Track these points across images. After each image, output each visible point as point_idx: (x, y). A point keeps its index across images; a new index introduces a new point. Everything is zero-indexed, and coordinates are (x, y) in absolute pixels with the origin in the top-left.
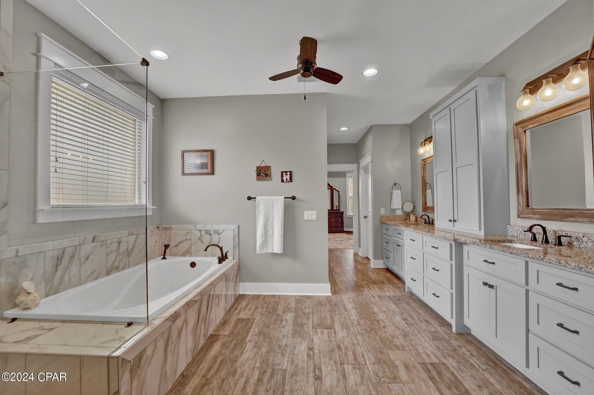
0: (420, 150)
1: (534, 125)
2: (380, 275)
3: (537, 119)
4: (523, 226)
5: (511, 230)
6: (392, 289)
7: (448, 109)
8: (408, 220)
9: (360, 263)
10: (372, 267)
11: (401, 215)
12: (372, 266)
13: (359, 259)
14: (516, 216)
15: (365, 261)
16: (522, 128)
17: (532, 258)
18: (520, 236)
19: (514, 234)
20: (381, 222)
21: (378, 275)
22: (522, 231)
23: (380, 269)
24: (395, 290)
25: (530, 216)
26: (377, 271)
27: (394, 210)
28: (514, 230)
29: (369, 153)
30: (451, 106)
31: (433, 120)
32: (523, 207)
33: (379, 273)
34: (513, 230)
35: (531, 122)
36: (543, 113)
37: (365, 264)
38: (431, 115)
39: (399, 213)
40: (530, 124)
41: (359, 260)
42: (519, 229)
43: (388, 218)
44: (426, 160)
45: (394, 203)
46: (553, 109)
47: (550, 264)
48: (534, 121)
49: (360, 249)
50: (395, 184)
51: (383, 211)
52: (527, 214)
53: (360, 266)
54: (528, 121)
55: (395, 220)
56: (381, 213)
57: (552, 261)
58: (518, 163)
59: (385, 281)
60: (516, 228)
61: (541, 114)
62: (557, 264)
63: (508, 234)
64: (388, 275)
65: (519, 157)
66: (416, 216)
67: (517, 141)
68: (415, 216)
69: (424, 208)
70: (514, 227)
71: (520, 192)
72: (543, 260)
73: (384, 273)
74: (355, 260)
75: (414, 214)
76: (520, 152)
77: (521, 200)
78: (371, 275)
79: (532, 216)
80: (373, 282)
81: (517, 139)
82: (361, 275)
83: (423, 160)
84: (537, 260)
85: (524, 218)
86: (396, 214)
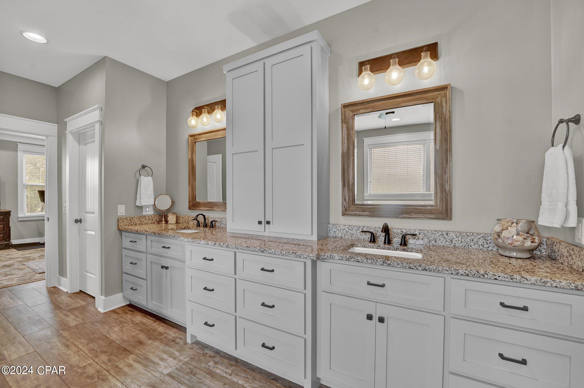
0: (190, 121)
1: (367, 110)
2: (125, 325)
3: (371, 105)
4: (350, 225)
5: (333, 230)
6: (165, 352)
7: (261, 63)
8: (164, 222)
9: (71, 310)
10: (100, 312)
11: (151, 215)
12: (101, 310)
13: (64, 299)
14: (341, 214)
15: (80, 302)
16: (352, 112)
17: (464, 274)
18: (346, 236)
19: (337, 235)
20: (119, 230)
21: (121, 325)
22: (348, 230)
23: (119, 311)
24: (171, 349)
25: (358, 213)
26: (115, 316)
27: (141, 208)
28: (338, 230)
29: (97, 106)
30: (266, 61)
31: (229, 77)
32: (348, 203)
33: (121, 322)
34: (336, 230)
35: (363, 107)
36: (379, 98)
37: (83, 309)
38: (226, 68)
39: (149, 212)
40: (362, 109)
41: (67, 303)
42: (344, 229)
43: (131, 221)
44: (197, 137)
45: (142, 197)
46: (390, 96)
47: (496, 281)
48: (368, 105)
49: (64, 279)
50: (144, 167)
51: (121, 210)
52: (354, 211)
53: (72, 317)
54: (359, 105)
55: (143, 224)
56: (119, 214)
57: (499, 277)
58: (345, 152)
59: (142, 337)
60: (341, 227)
61: (377, 99)
62: (508, 280)
63: (329, 234)
64: (139, 318)
65: (346, 145)
66: (177, 216)
67: (345, 126)
68: (175, 216)
69: (191, 204)
70: (338, 226)
71: (346, 186)
72: (483, 276)
73: (129, 316)
74: (56, 306)
75: (174, 213)
76: (348, 140)
77: (347, 195)
78: (108, 333)
79: (360, 213)
80: (120, 351)
81: (345, 124)
82: (86, 341)
83: (191, 136)
84: (473, 277)
85: (350, 215)
86: (144, 213)
